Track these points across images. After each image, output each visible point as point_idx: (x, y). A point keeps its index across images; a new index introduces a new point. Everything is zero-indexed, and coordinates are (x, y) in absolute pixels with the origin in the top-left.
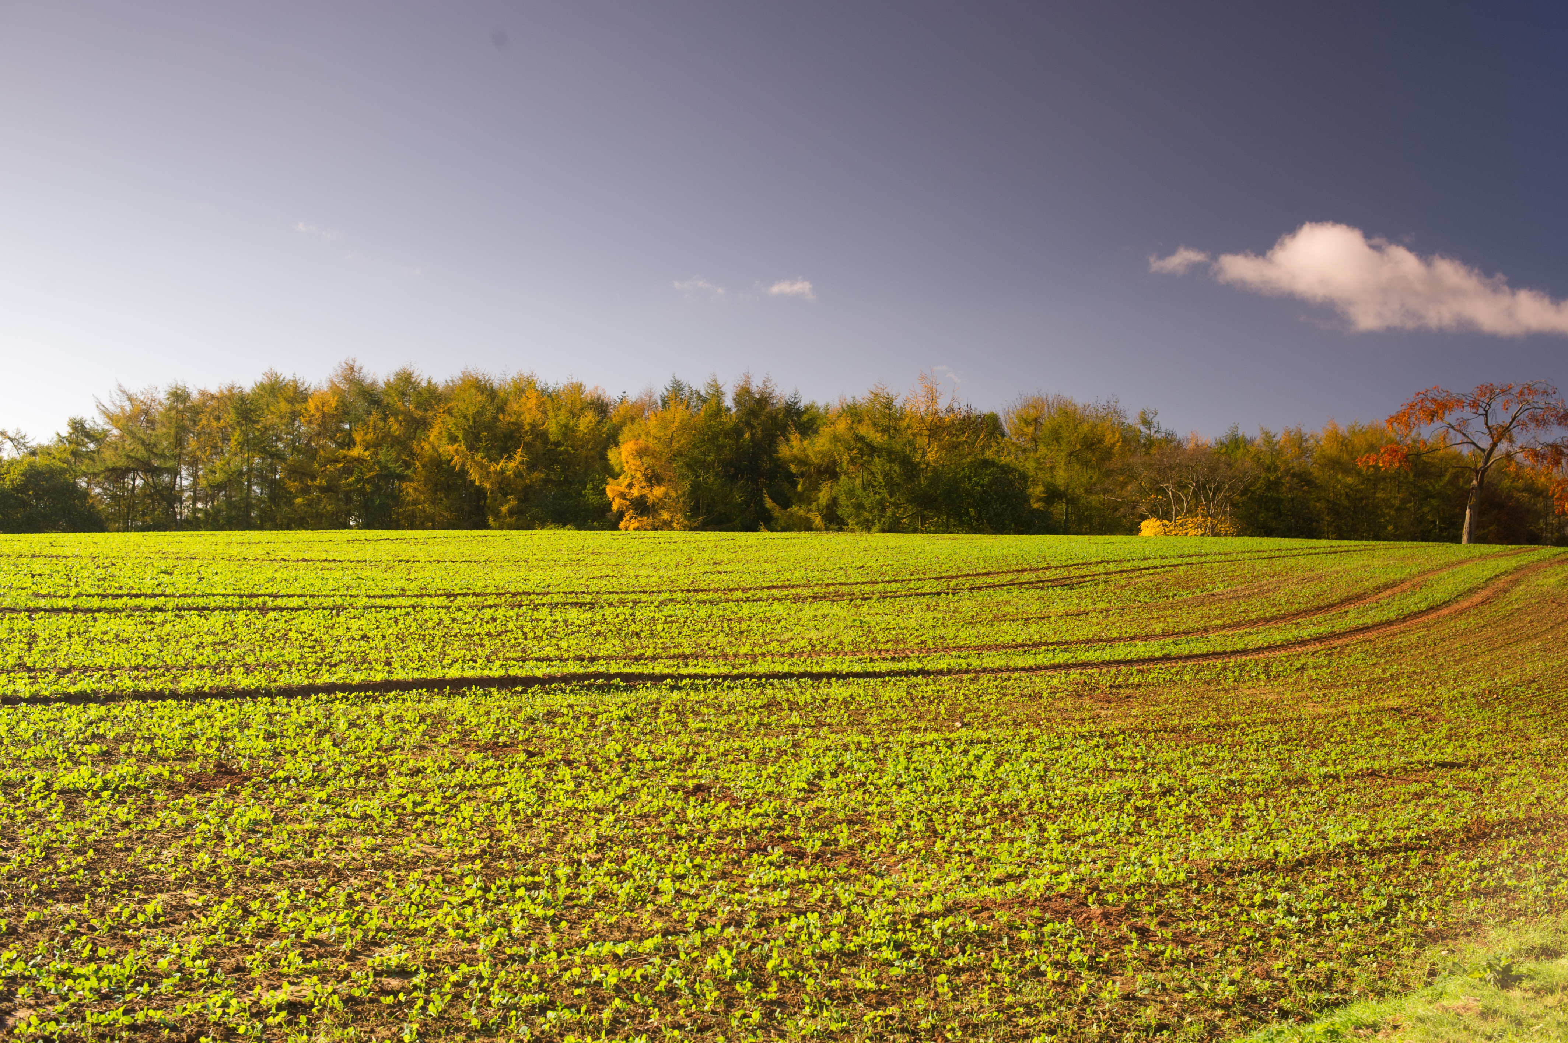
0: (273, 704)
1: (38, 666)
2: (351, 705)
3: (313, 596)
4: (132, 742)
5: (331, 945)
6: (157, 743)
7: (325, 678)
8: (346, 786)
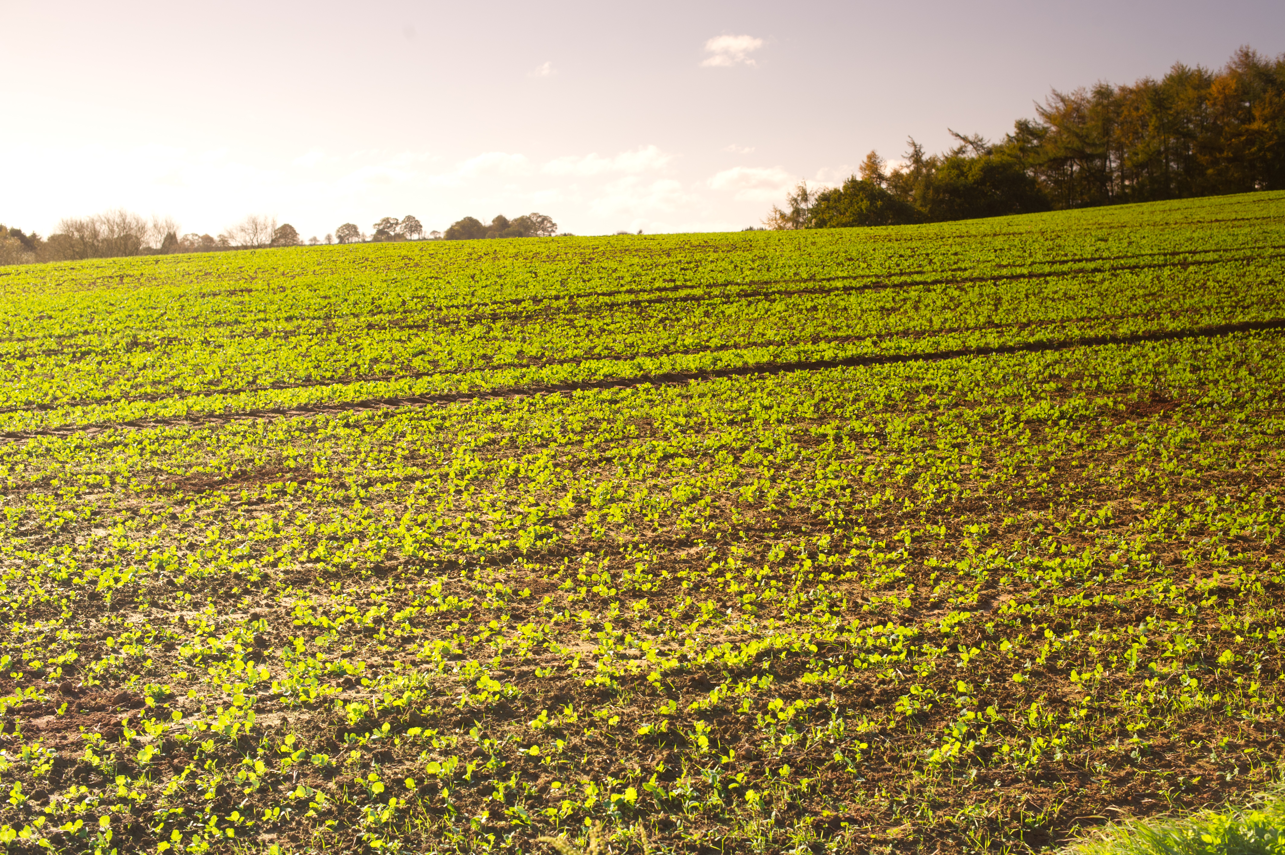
0: (1196, 342)
1: (1004, 322)
2: (1263, 340)
3: (1225, 250)
4: (1082, 379)
5: (1253, 541)
6: (1102, 379)
7: (1240, 318)
8: (1262, 408)
